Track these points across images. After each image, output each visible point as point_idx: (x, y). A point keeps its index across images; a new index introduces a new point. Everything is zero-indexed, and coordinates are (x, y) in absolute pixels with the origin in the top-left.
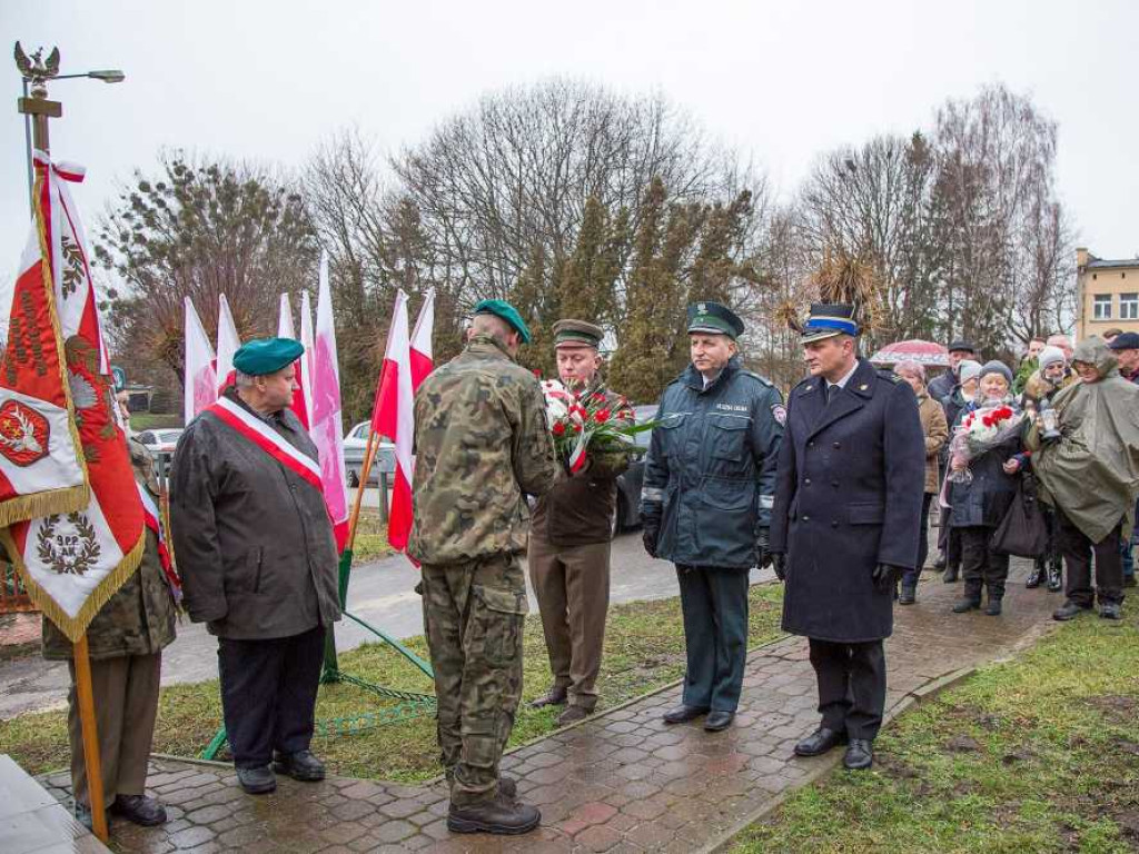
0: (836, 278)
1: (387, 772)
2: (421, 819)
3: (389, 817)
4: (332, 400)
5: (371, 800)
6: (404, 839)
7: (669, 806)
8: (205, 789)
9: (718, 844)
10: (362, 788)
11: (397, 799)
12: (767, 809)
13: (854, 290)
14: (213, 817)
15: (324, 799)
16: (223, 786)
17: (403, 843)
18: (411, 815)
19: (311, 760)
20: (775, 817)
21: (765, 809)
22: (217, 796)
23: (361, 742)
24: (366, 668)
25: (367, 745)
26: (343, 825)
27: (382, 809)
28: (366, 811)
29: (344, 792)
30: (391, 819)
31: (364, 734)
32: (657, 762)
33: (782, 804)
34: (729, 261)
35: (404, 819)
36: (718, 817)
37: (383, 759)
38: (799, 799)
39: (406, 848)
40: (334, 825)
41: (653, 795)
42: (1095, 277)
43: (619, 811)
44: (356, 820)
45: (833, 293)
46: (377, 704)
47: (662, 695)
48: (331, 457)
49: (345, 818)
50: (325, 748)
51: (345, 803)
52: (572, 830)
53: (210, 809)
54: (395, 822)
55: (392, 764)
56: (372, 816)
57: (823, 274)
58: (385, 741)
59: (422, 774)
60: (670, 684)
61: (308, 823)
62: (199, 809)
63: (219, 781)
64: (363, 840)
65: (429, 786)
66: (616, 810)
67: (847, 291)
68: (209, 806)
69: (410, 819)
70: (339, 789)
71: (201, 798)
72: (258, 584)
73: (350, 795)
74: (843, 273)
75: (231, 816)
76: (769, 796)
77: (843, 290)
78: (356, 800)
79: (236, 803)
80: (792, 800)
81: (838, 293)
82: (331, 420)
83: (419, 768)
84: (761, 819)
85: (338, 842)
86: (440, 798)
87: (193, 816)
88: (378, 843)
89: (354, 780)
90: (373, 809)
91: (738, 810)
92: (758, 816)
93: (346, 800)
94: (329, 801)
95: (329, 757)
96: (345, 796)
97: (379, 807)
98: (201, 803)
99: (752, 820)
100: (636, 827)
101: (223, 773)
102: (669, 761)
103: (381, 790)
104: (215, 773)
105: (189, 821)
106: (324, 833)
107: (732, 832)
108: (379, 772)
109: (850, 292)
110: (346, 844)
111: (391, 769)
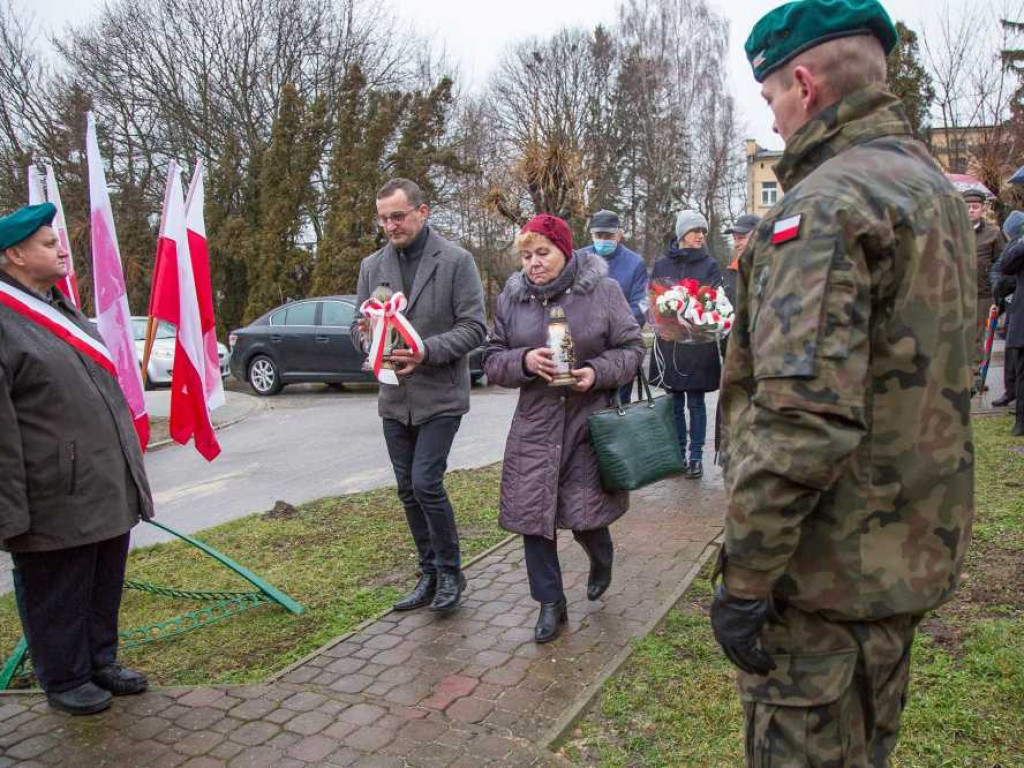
0: (543, 164)
1: (216, 675)
2: (278, 717)
3: (243, 720)
4: (116, 281)
5: (215, 705)
6: (269, 740)
7: (527, 670)
8: (17, 720)
9: (587, 699)
10: (201, 694)
11: (244, 701)
12: (621, 661)
13: (561, 175)
14: (39, 748)
15: (161, 711)
16: (34, 715)
17: (268, 743)
18: (266, 715)
19: (128, 673)
20: (629, 667)
21: (618, 660)
22: (34, 727)
23: (174, 649)
24: (148, 573)
25: (183, 651)
26: (193, 735)
27: (233, 712)
28: (215, 717)
29: (180, 701)
30: (246, 722)
31: (175, 640)
32: (499, 630)
33: (632, 655)
34: (432, 149)
35: (260, 719)
36: (578, 674)
37: (207, 662)
38: (646, 649)
39: (274, 748)
40: (183, 737)
41: (508, 661)
42: (762, 166)
43: (481, 681)
44: (208, 729)
45: (541, 180)
46: (178, 608)
47: (475, 566)
48: (123, 344)
49: (195, 728)
50: (135, 659)
51: (186, 713)
52: (441, 706)
53: (33, 741)
54: (252, 725)
55: (219, 666)
56: (224, 722)
57: (531, 160)
58: (201, 644)
59: (256, 672)
60: (478, 557)
61: (154, 738)
62: (18, 743)
63: (29, 710)
64: (224, 747)
65: (272, 683)
66: (477, 682)
67: (555, 176)
68: (29, 738)
69: (267, 718)
70: (173, 698)
71: (15, 731)
72: (73, 484)
73: (190, 704)
74: (550, 160)
75: (60, 745)
76: (616, 649)
77: (551, 176)
78: (198, 707)
79: (60, 730)
80: (639, 650)
81: (546, 179)
82: (119, 305)
83: (250, 666)
84: (619, 670)
85: (197, 752)
86: (291, 693)
87: (17, 751)
88: (240, 748)
89: (187, 687)
90: (223, 714)
91: (594, 666)
92: (615, 668)
93: (187, 709)
94: (169, 713)
95: (144, 669)
96: (185, 706)
97: (227, 711)
98: (16, 737)
99: (610, 673)
100: (503, 694)
101: (31, 702)
102: (510, 628)
103: (223, 693)
104: (19, 703)
105: (11, 757)
106: (177, 747)
107: (597, 686)
108: (207, 676)
109: (557, 177)
110: (207, 754)
111: (219, 671)
